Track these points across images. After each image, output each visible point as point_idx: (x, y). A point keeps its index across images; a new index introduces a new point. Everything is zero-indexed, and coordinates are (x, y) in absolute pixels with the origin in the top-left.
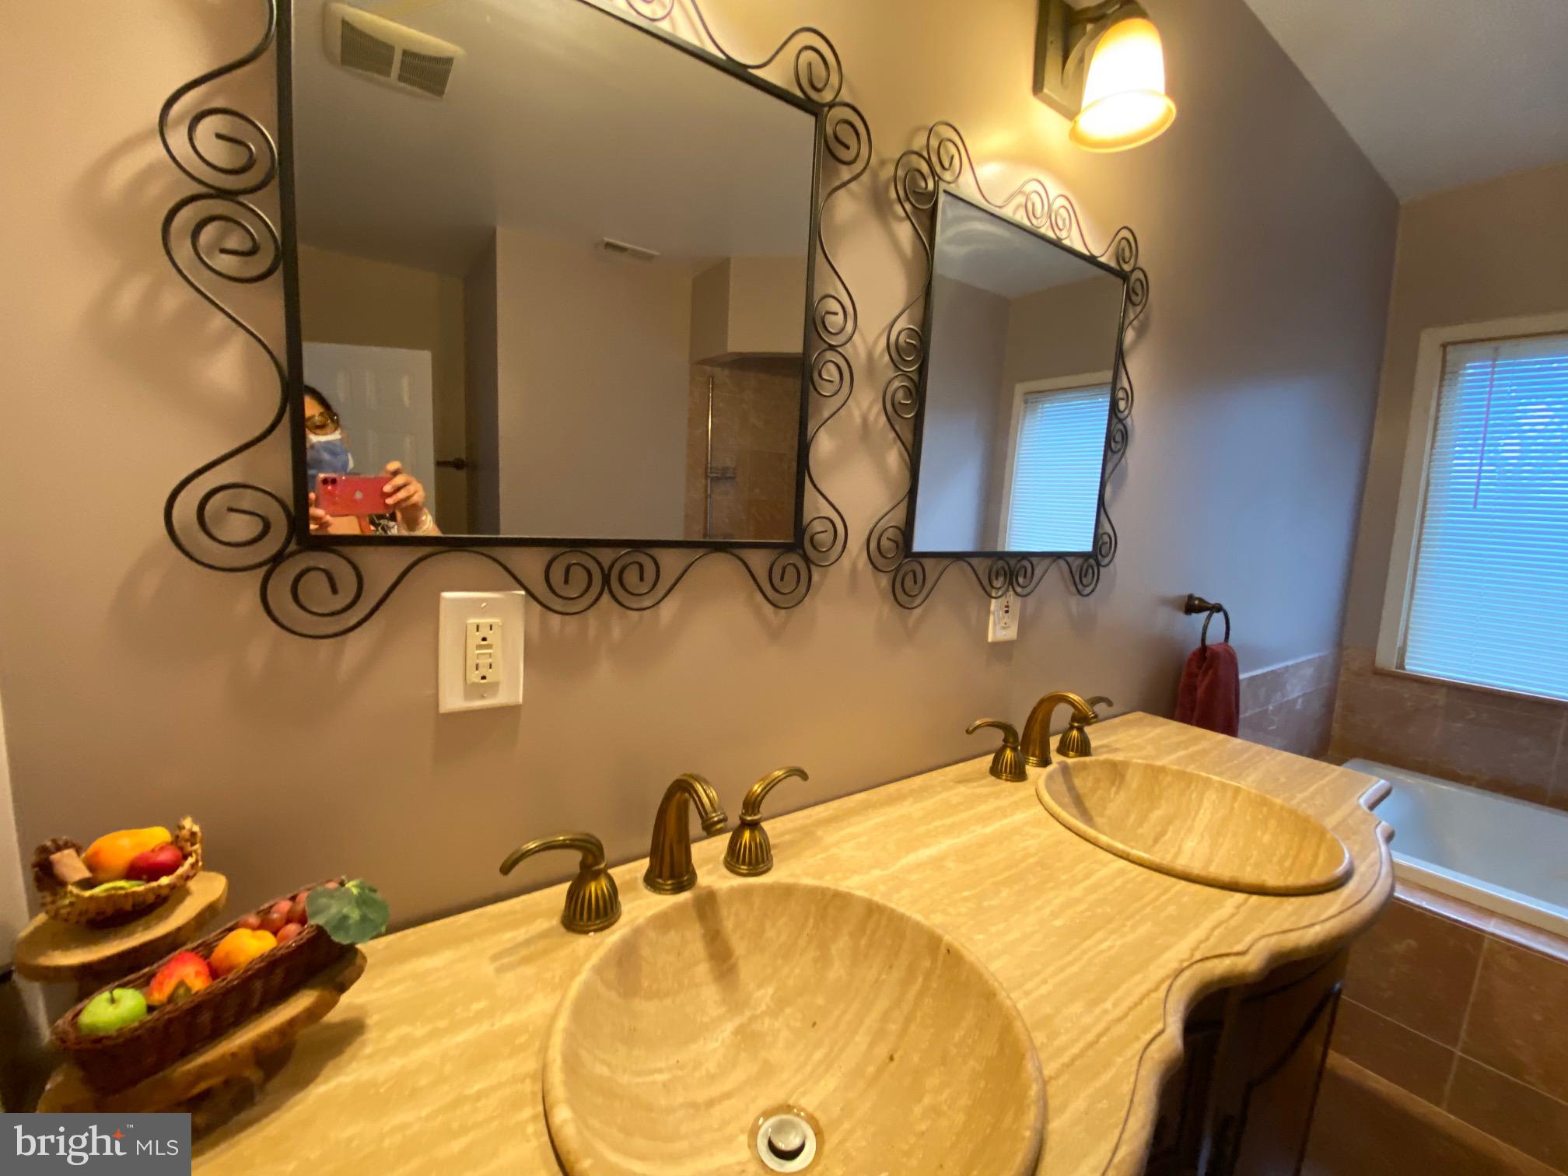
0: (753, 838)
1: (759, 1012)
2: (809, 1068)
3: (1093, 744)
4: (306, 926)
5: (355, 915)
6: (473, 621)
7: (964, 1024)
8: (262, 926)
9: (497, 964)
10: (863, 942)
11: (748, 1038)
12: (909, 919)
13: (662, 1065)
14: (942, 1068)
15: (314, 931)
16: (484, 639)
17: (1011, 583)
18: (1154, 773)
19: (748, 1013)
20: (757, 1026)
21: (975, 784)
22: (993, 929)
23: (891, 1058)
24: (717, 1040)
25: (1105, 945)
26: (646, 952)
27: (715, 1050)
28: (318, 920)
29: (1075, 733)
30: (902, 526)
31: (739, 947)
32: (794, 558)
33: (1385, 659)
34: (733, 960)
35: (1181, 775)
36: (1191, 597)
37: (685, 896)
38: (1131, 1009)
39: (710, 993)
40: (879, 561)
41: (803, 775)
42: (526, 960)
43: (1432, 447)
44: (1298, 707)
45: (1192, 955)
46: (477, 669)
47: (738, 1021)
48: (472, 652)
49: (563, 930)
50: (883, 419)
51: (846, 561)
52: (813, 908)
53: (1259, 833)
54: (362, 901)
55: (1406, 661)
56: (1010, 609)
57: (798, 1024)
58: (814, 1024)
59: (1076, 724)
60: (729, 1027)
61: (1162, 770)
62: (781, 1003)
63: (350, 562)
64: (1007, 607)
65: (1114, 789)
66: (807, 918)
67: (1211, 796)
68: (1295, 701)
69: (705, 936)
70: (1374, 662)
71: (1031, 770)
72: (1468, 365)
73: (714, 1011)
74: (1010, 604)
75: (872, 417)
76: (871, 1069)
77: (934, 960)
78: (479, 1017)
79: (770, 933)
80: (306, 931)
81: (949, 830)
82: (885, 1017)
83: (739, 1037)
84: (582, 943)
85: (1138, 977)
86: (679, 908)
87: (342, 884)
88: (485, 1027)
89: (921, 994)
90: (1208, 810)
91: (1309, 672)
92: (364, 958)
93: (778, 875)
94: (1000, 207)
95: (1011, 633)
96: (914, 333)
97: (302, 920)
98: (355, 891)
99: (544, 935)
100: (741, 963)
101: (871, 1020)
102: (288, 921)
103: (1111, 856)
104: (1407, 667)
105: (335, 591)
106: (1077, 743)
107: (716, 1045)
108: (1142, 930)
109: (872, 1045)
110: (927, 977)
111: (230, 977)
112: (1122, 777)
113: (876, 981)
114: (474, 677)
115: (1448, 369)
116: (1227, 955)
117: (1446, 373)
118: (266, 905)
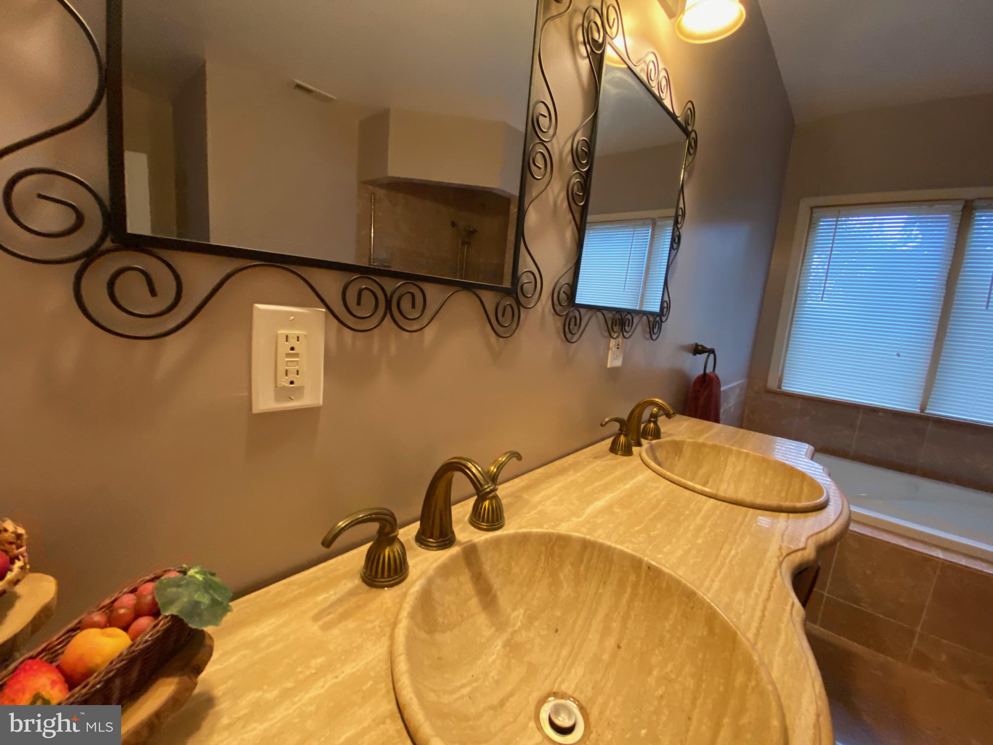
0: (491, 504)
1: (516, 628)
2: (561, 662)
3: (662, 430)
4: (160, 618)
5: (205, 600)
6: (282, 332)
7: (671, 616)
8: (111, 622)
9: (320, 623)
10: (582, 568)
11: (513, 648)
12: (615, 549)
13: (464, 681)
14: (661, 649)
15: (168, 622)
16: (292, 349)
17: (622, 330)
18: (699, 448)
19: (510, 630)
20: (518, 639)
21: (605, 459)
22: (665, 550)
23: (619, 647)
24: (493, 654)
25: (733, 553)
26: (437, 595)
27: (494, 662)
28: (172, 610)
29: (652, 425)
30: (571, 283)
31: (496, 582)
32: (509, 301)
33: (772, 384)
34: (493, 591)
35: (714, 447)
36: (697, 345)
37: (454, 550)
38: (770, 591)
39: (482, 619)
40: (558, 308)
41: (519, 457)
42: (345, 616)
43: (802, 266)
44: (732, 411)
45: (782, 554)
46: (287, 375)
47: (505, 636)
48: (282, 360)
49: (366, 587)
50: (566, 204)
51: (539, 307)
52: (543, 548)
53: (762, 478)
54: (208, 586)
55: (783, 384)
56: (620, 347)
57: (545, 633)
58: (557, 631)
59: (652, 419)
60: (499, 643)
61: (703, 445)
62: (530, 619)
63: (169, 266)
64: (618, 345)
65: (677, 458)
66: (540, 556)
67: (732, 459)
68: (731, 408)
69: (472, 577)
70: (766, 385)
71: (635, 449)
72: (822, 220)
73: (487, 632)
74: (620, 343)
75: (559, 202)
76: (606, 657)
77: (638, 576)
78: (321, 672)
79: (516, 570)
80: (162, 623)
81: (606, 488)
82: (608, 618)
83: (508, 649)
84: (388, 596)
85: (761, 571)
86: (453, 559)
87: (184, 572)
88: (330, 681)
89: (631, 600)
90: (732, 467)
91: (738, 390)
92: (211, 638)
93: (510, 528)
94: (635, 65)
95: (618, 363)
96: (585, 143)
97: (155, 612)
98: (199, 577)
99: (352, 593)
100: (499, 593)
101: (597, 622)
102: (138, 615)
103: (704, 497)
104: (783, 388)
105: (153, 293)
106: (654, 431)
107: (494, 657)
108: (747, 540)
109: (601, 641)
110: (635, 586)
111: (92, 680)
112: (681, 451)
113: (596, 594)
114: (284, 382)
115: (813, 222)
116: (798, 550)
117: (812, 224)
118: (107, 601)
